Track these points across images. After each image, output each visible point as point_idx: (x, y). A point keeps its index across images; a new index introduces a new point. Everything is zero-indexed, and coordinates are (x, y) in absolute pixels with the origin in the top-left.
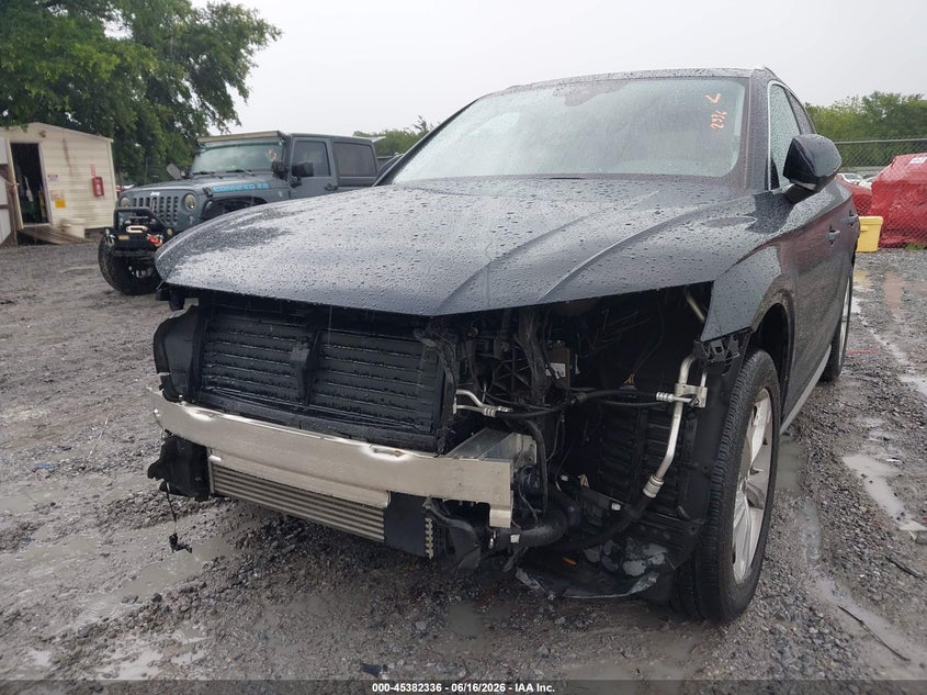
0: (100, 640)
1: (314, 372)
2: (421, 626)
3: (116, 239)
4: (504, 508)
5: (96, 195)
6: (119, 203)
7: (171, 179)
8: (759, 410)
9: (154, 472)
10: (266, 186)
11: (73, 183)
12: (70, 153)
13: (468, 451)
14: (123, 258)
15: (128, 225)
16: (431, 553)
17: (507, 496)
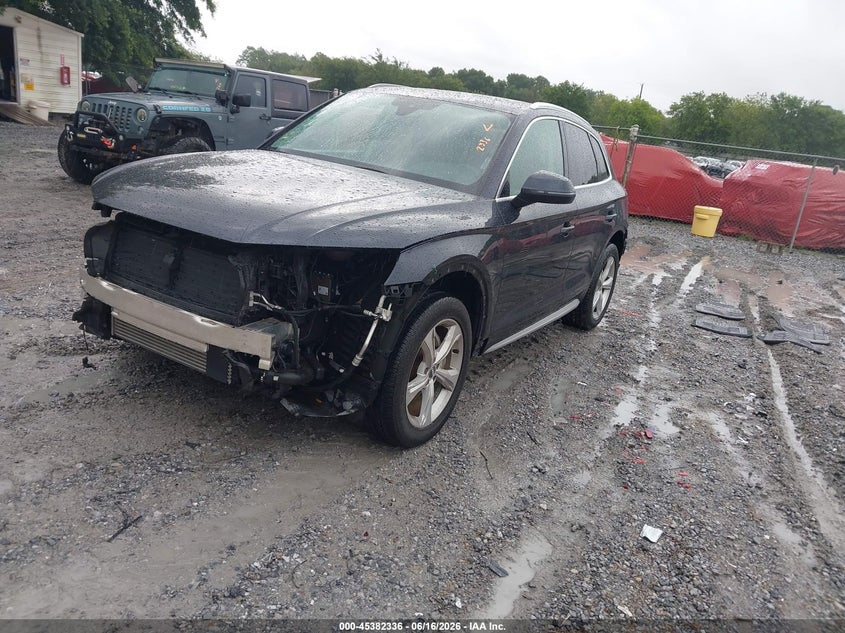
0: (33, 412)
1: (175, 272)
2: (229, 429)
3: (75, 136)
4: (268, 360)
5: (63, 83)
6: (80, 104)
7: (129, 90)
8: (449, 332)
9: (77, 317)
10: (208, 110)
11: (43, 69)
12: (43, 42)
13: (256, 327)
14: (80, 152)
15: (87, 126)
16: (230, 382)
17: (268, 353)
